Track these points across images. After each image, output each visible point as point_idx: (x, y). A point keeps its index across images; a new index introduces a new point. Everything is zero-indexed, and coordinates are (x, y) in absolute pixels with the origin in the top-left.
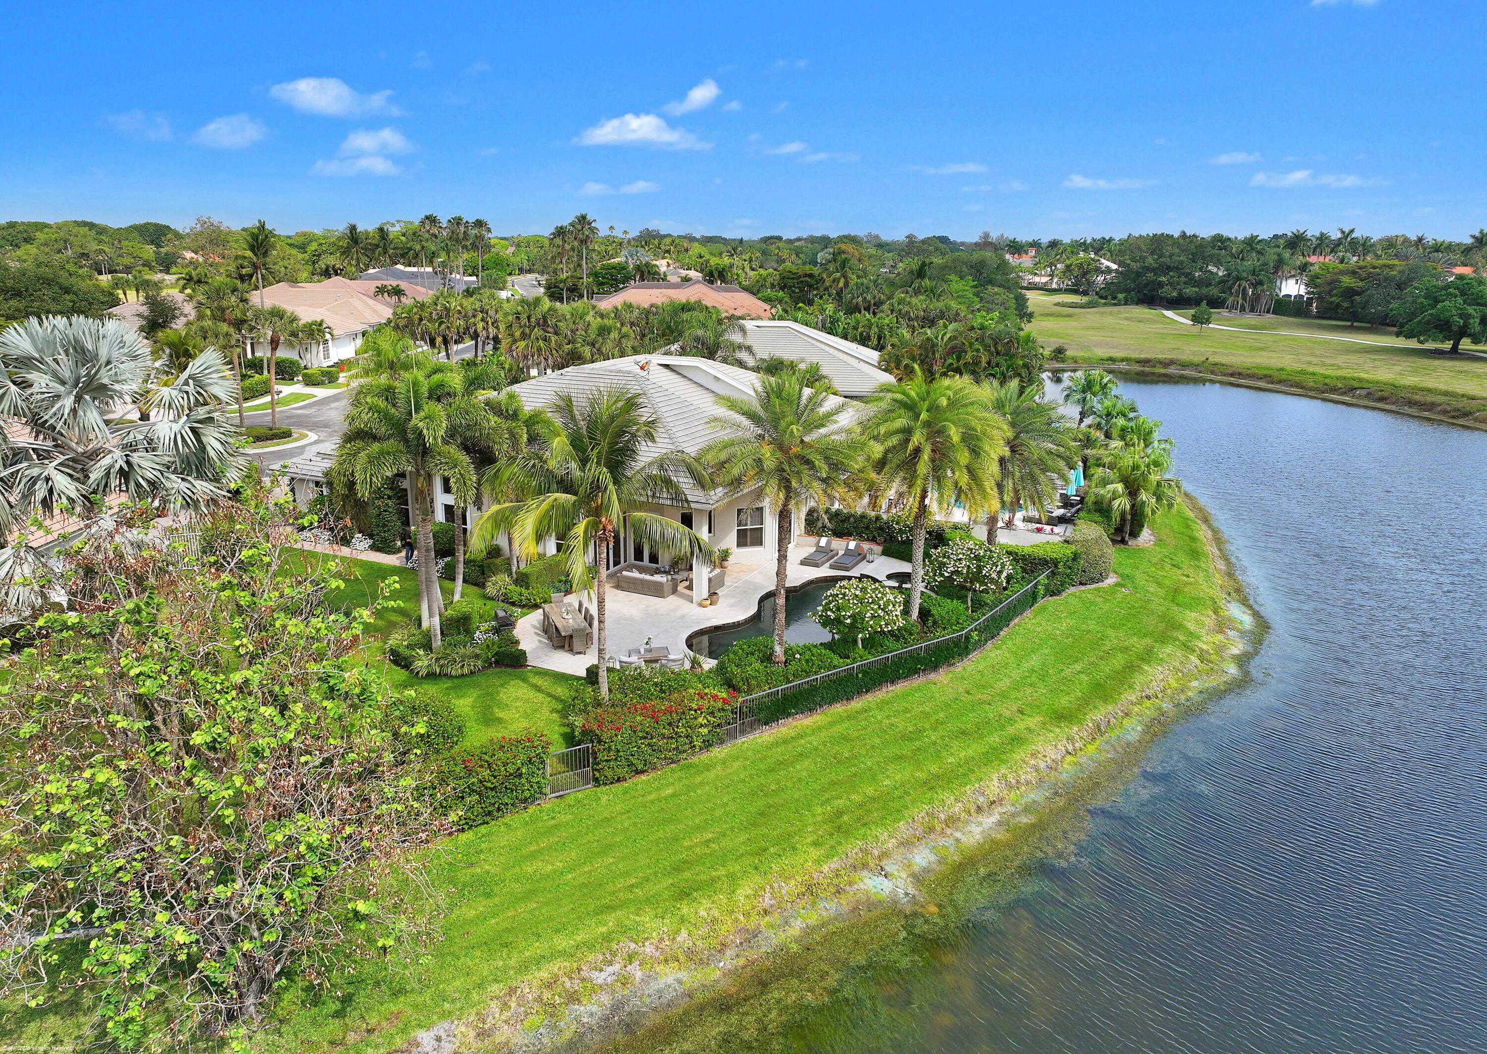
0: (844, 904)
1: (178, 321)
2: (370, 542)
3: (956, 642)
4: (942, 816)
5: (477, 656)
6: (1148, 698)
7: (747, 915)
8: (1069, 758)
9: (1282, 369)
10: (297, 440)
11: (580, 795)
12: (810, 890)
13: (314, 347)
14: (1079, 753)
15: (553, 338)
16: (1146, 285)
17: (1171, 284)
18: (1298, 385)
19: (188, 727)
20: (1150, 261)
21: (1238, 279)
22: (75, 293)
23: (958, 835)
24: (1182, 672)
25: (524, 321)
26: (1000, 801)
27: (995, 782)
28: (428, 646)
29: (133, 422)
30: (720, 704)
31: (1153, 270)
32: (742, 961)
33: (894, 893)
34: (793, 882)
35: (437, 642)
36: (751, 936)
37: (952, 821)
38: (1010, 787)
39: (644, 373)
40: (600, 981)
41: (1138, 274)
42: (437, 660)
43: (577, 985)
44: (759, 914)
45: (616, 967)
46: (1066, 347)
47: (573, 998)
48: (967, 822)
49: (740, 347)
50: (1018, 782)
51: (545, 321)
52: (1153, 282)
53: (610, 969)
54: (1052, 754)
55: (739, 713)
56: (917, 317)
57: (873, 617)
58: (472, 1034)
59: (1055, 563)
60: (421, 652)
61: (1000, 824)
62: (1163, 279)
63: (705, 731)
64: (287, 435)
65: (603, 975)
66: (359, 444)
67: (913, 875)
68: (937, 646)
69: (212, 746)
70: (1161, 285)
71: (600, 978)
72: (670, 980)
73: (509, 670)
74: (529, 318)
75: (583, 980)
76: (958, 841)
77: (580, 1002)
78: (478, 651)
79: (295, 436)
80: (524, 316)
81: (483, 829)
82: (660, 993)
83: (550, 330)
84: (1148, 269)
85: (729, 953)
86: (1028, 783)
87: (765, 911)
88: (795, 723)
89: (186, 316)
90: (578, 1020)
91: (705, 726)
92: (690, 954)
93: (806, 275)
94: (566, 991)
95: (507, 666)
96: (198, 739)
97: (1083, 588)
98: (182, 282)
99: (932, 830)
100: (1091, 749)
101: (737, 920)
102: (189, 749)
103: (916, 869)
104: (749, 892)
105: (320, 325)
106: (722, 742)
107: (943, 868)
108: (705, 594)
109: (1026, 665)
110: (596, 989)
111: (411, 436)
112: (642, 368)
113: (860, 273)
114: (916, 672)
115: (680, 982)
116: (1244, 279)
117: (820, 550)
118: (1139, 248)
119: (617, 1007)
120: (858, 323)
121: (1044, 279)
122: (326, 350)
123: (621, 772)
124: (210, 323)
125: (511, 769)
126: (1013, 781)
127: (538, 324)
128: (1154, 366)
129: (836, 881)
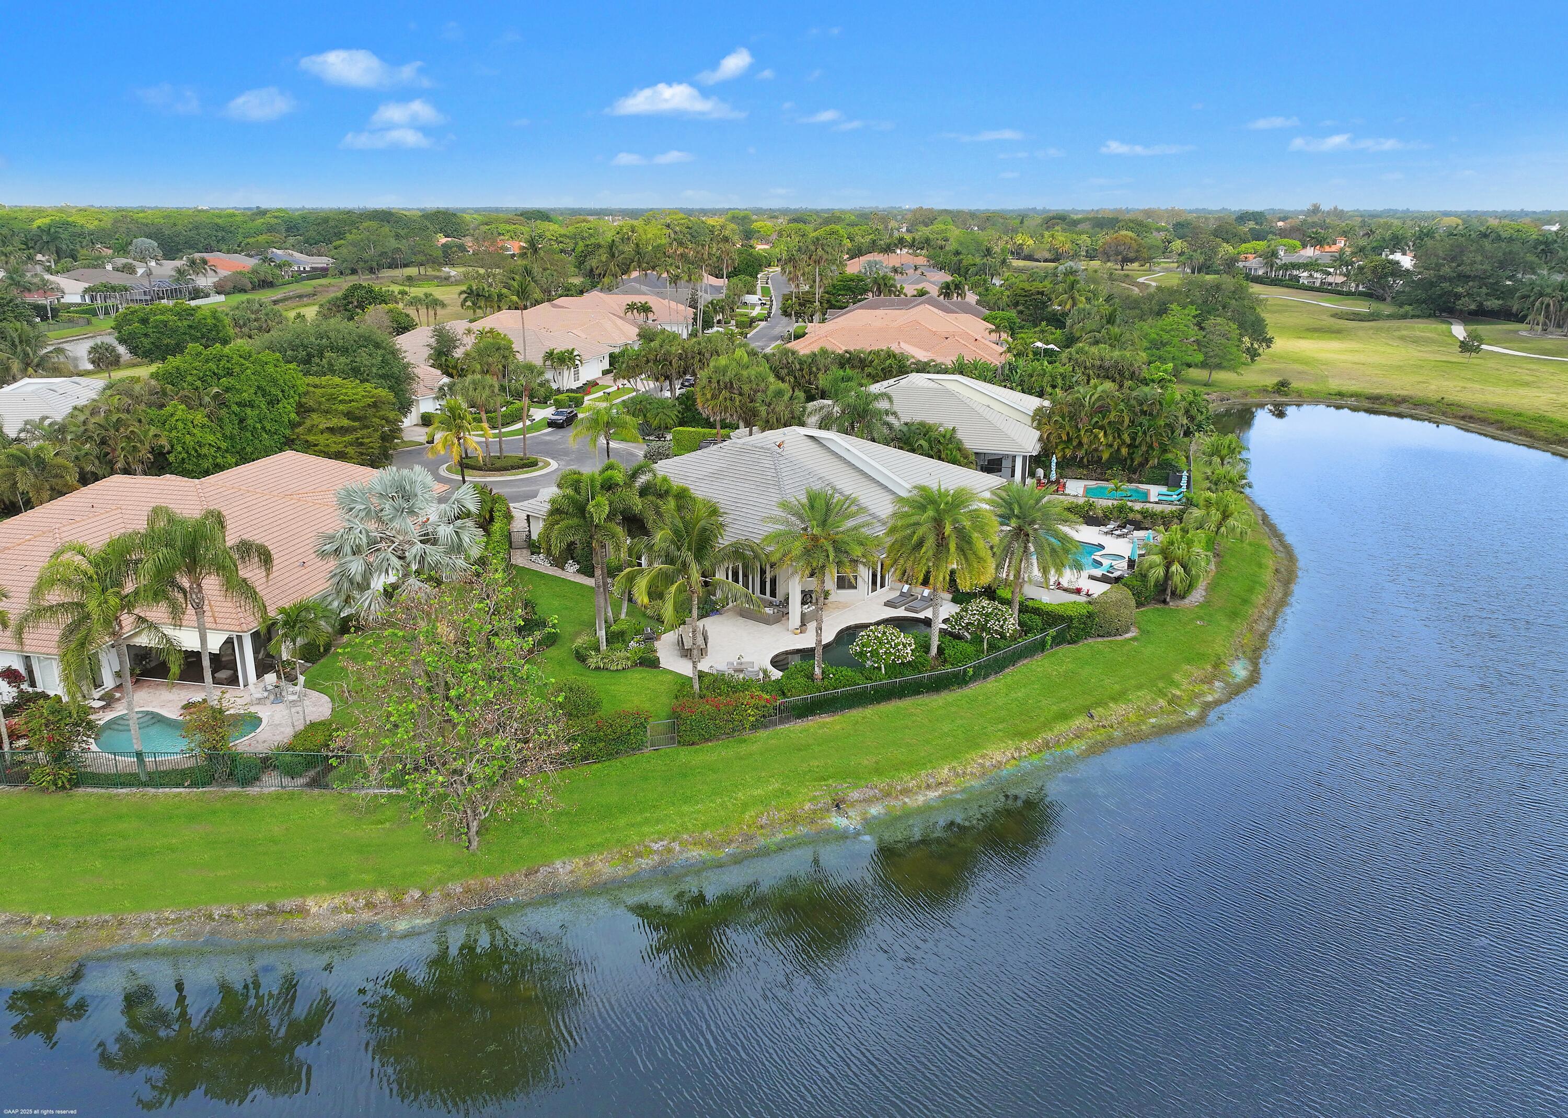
0: (813, 829)
1: (457, 350)
2: (577, 567)
3: (956, 675)
4: (899, 788)
5: (628, 658)
6: (1104, 727)
7: (749, 826)
8: (1013, 762)
9: (1519, 415)
10: (541, 468)
11: (668, 750)
12: (794, 819)
13: (566, 373)
14: (1023, 759)
15: (738, 398)
16: (1441, 296)
17: (1469, 295)
18: (1528, 434)
19: (447, 687)
20: (1446, 270)
21: (1541, 295)
22: (385, 349)
23: (907, 800)
24: (1144, 710)
25: (714, 385)
26: (947, 783)
27: (946, 771)
28: (597, 649)
29: (422, 444)
30: (764, 703)
31: (1450, 280)
32: (739, 850)
33: (847, 827)
34: (782, 813)
35: (603, 647)
36: (749, 838)
37: (906, 791)
38: (957, 775)
39: (780, 451)
40: (655, 848)
41: (1432, 284)
42: (602, 659)
43: (642, 848)
44: (757, 827)
45: (665, 843)
46: (1291, 380)
47: (638, 855)
48: (916, 793)
49: (887, 413)
50: (964, 773)
51: (732, 384)
52: (1449, 293)
53: (662, 843)
54: (998, 756)
55: (779, 710)
56: (1093, 366)
57: (886, 653)
58: (582, 863)
59: (1071, 619)
60: (593, 653)
61: (940, 796)
62: (1460, 290)
63: (751, 719)
64: (533, 464)
65: (657, 846)
66: (557, 517)
67: (865, 819)
68: (938, 677)
69: (459, 697)
70: (1458, 296)
71: (655, 847)
72: (694, 854)
73: (647, 669)
74: (718, 382)
75: (645, 846)
76: (905, 803)
77: (642, 857)
78: (628, 655)
79: (540, 464)
80: (714, 380)
81: (607, 763)
82: (687, 859)
83: (735, 392)
84: (1443, 278)
85: (733, 845)
86: (972, 773)
87: (761, 826)
88: (820, 720)
89: (465, 345)
90: (639, 866)
91: (753, 716)
92: (710, 843)
93: (1038, 293)
94: (635, 850)
95: (647, 666)
96: (453, 693)
97: (1099, 639)
98: (464, 296)
99: (889, 795)
100: (1035, 759)
101: (742, 828)
102: (447, 698)
103: (869, 816)
104: (753, 814)
105: (572, 353)
106: (766, 727)
107: (887, 817)
108: (798, 623)
109: (1013, 695)
110: (652, 852)
111: (587, 515)
112: (779, 446)
113: (1090, 295)
114: (919, 693)
115: (700, 855)
116: (1548, 295)
117: (902, 594)
118: (1437, 256)
119: (662, 862)
120: (1034, 371)
121: (1340, 279)
122: (577, 373)
123: (696, 739)
124: (479, 376)
125: (625, 730)
126: (960, 772)
127: (726, 387)
128: (1385, 404)
129: (812, 816)
